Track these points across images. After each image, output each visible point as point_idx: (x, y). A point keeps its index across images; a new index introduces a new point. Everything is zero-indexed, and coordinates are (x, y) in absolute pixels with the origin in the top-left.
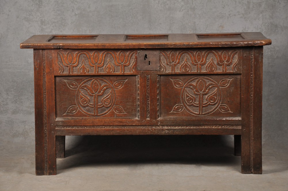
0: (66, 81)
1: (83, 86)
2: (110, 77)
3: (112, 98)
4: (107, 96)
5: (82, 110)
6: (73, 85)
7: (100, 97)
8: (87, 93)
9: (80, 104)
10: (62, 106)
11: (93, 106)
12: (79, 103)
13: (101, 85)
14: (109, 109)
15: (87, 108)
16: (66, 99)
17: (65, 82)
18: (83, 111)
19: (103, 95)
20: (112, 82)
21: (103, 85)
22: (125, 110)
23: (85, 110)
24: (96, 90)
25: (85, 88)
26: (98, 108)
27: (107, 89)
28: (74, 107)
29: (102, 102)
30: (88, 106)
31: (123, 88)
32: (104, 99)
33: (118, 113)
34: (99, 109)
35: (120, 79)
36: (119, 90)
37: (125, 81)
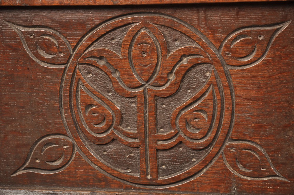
0: (21, 29)
1: (92, 55)
2: (208, 13)
3: (218, 108)
4: (195, 100)
5: (90, 157)
6: (48, 47)
7: (165, 101)
8: (108, 85)
9: (84, 131)
10: (10, 137)
11: (137, 141)
12: (76, 125)
13: (166, 48)
14: (204, 155)
15: (112, 147)
16: (22, 107)
17: (14, 36)
18: (96, 162)
19: (177, 92)
20: (218, 36)
21: (178, 46)
22: (277, 165)
23: (102, 156)
24: (147, 71)
25: (102, 63)
26: (158, 150)
27: (192, 67)
28: (57, 142)
29: (175, 124)
30: (113, 140)
31: (266, 63)
32: (183, 113)
33: (245, 174)
34: (160, 154)
35: (253, 22)
36: (250, 71)
37: (279, 29)
